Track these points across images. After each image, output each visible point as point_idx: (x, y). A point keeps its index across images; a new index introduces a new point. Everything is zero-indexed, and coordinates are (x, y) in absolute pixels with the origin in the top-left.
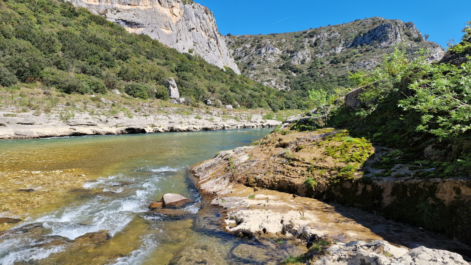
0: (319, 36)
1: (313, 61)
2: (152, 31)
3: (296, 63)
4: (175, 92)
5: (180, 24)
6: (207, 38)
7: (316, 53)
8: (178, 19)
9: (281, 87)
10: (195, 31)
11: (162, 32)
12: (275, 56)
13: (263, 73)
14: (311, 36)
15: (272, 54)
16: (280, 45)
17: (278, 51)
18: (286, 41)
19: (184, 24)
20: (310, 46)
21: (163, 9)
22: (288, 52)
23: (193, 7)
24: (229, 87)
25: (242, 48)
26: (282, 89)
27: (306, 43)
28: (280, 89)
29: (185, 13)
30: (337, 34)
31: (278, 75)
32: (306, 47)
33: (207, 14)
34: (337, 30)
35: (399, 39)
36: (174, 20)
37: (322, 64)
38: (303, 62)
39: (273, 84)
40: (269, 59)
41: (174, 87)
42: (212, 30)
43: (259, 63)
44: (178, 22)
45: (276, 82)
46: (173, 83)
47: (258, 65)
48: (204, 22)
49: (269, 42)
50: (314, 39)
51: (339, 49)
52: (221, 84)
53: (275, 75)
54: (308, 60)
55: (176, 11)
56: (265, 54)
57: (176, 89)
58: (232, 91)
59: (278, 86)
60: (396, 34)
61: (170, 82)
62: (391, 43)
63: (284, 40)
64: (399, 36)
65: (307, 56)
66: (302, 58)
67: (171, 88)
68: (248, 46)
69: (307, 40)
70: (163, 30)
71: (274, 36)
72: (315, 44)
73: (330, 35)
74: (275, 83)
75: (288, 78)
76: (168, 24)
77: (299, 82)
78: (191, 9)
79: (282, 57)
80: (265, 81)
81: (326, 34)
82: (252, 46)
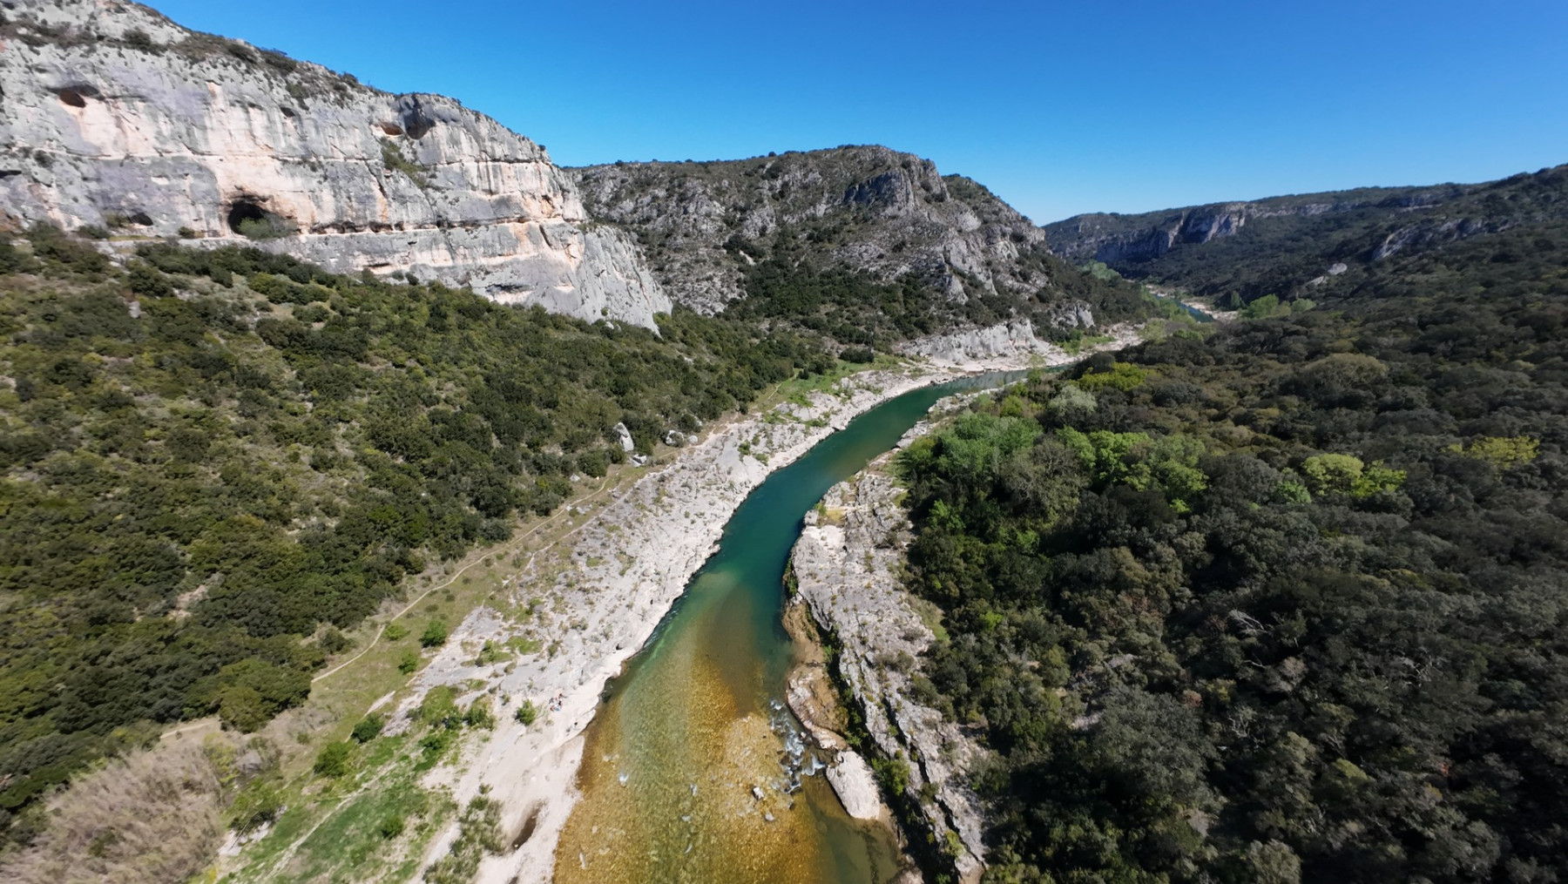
0: (787, 178)
1: (779, 230)
2: (544, 295)
3: (750, 234)
4: (628, 443)
5: (582, 269)
6: (624, 281)
7: (785, 212)
8: (577, 261)
9: (732, 291)
10: (605, 274)
11: (559, 292)
12: (713, 220)
13: (697, 262)
14: (775, 177)
15: (708, 215)
16: (720, 192)
17: (718, 209)
18: (730, 184)
19: (587, 267)
20: (773, 197)
21: (555, 253)
22: (735, 209)
23: (599, 236)
26: (733, 295)
27: (765, 192)
28: (730, 296)
29: (587, 247)
30: (817, 175)
31: (724, 263)
32: (766, 202)
33: (621, 241)
34: (818, 166)
35: (911, 203)
36: (573, 265)
37: (794, 238)
38: (763, 231)
40: (704, 227)
41: (626, 436)
42: (631, 267)
43: (686, 235)
44: (578, 268)
45: (722, 280)
46: (625, 430)
47: (686, 240)
48: (617, 256)
49: (700, 190)
50: (778, 183)
51: (821, 209)
53: (717, 264)
54: (772, 226)
55: (574, 250)
56: (695, 216)
57: (629, 438)
59: (725, 290)
60: (908, 194)
61: (621, 431)
62: (899, 209)
63: (725, 183)
64: (911, 197)
65: (768, 219)
66: (760, 224)
67: (623, 438)
68: (661, 193)
69: (766, 184)
70: (559, 288)
71: (708, 172)
72: (782, 194)
73: (805, 176)
74: (720, 283)
75: (740, 270)
76: (565, 278)
77: (761, 281)
78: (597, 239)
79: (726, 221)
81: (798, 174)
82: (669, 196)
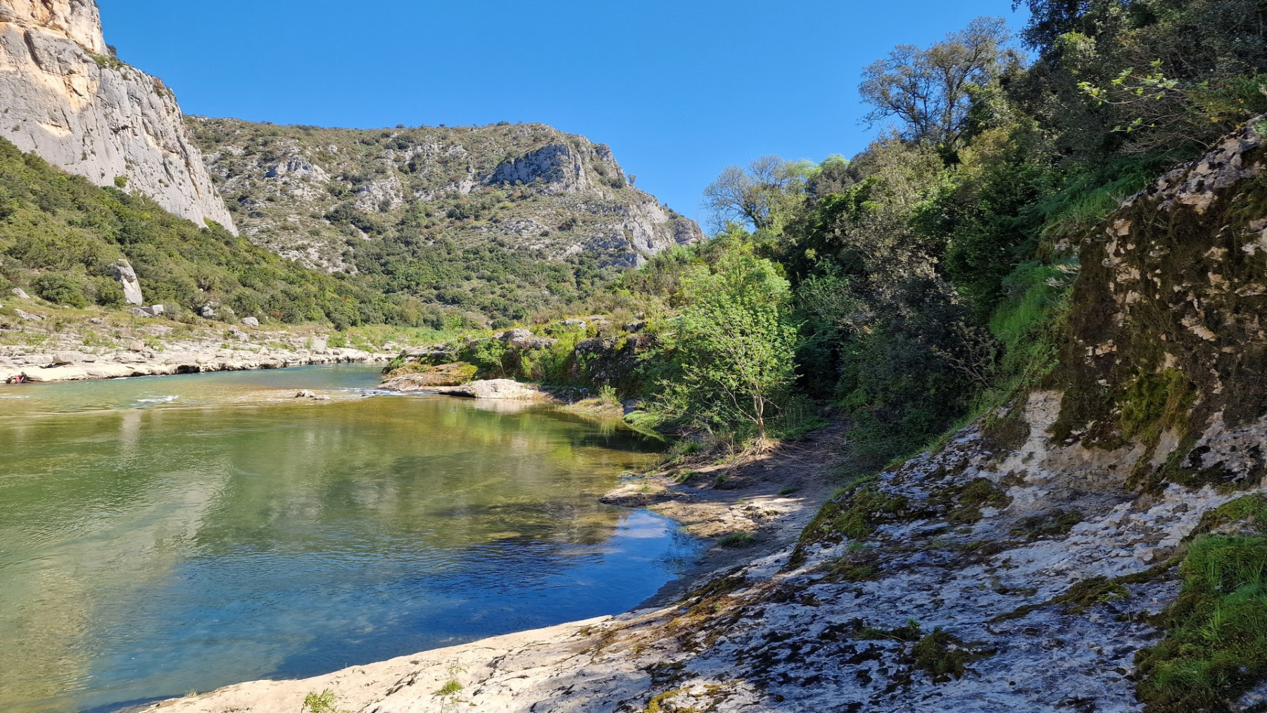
0: (419, 149)
1: (408, 206)
2: (16, 129)
3: (366, 206)
4: (132, 291)
5: (89, 114)
6: (160, 151)
7: (415, 188)
8: (84, 103)
9: (335, 265)
10: (129, 133)
11: (42, 131)
12: (312, 187)
13: (285, 228)
14: (402, 147)
15: (305, 179)
16: (324, 158)
17: (320, 174)
18: (340, 151)
19: (100, 114)
20: (400, 169)
21: (46, 76)
22: (345, 178)
23: (125, 77)
24: (237, 274)
25: (218, 154)
26: (336, 270)
27: (390, 162)
28: (331, 270)
29: (102, 88)
30: (460, 149)
31: (325, 233)
32: (390, 172)
33: (160, 95)
34: (461, 139)
36: (75, 104)
37: (428, 215)
38: (384, 206)
39: (312, 257)
40: (298, 192)
41: (130, 281)
42: (172, 134)
43: (270, 200)
44: (83, 110)
45: (321, 251)
46: (129, 271)
47: (269, 205)
48: (151, 113)
49: (297, 150)
50: (408, 155)
51: (466, 186)
52: (216, 268)
53: (315, 233)
54: (397, 202)
55: (79, 82)
56: (286, 179)
57: (135, 284)
58: (244, 286)
59: (325, 263)
60: (578, 169)
61: (122, 270)
62: (567, 186)
63: (334, 148)
64: (582, 173)
65: (392, 193)
66: (382, 198)
67: (125, 282)
68: (237, 151)
69: (392, 154)
70: (45, 126)
71: (308, 135)
72: (412, 167)
73: (444, 149)
74: (317, 255)
75: (349, 243)
76: (59, 114)
77: (379, 257)
78: (120, 80)
79: (332, 191)
80: (291, 248)
81: (435, 146)
82: (249, 153)
